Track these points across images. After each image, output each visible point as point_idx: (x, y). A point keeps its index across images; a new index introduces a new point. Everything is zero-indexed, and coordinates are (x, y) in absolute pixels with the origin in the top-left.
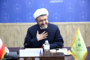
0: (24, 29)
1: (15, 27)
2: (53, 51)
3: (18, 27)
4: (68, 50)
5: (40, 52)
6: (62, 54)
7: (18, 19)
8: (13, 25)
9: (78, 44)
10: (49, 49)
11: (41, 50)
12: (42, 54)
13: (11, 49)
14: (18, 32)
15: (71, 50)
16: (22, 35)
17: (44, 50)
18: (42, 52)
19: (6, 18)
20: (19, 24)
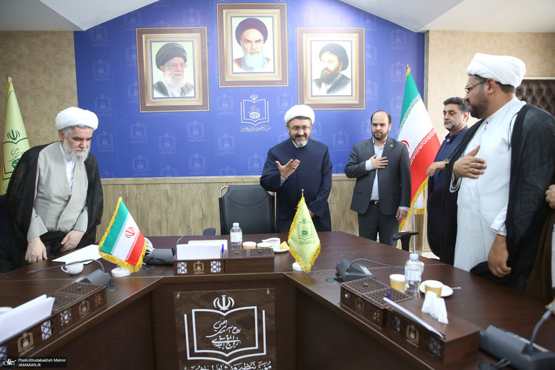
0: (182, 191)
1: (162, 187)
2: (250, 245)
3: (168, 187)
4: (281, 242)
5: (223, 248)
6: (269, 250)
7: (168, 168)
8: (158, 182)
9: (301, 230)
10: (241, 240)
11: (223, 245)
12: (227, 253)
13: (156, 242)
14: (169, 199)
15: (287, 242)
16: (177, 205)
17: (229, 243)
18: (226, 248)
19: (141, 167)
20: (170, 179)
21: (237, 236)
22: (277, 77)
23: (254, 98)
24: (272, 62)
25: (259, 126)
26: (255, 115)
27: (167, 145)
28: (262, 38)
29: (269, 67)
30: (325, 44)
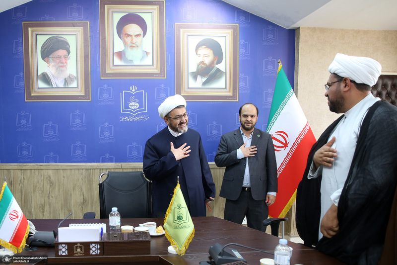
0: (64, 177)
1: (46, 173)
2: (128, 228)
3: (51, 173)
4: (157, 226)
5: (102, 232)
6: (146, 233)
7: (51, 154)
8: (42, 168)
9: (176, 215)
10: (119, 224)
11: (102, 229)
12: (106, 236)
13: (39, 224)
14: (51, 184)
15: (163, 226)
16: (59, 190)
17: (108, 227)
18: (105, 231)
19: (25, 153)
20: (53, 165)
21: (115, 220)
22: (155, 70)
23: (133, 90)
24: (150, 56)
25: (138, 116)
26: (134, 105)
27: (51, 132)
28: (142, 33)
29: (148, 61)
30: (201, 39)
